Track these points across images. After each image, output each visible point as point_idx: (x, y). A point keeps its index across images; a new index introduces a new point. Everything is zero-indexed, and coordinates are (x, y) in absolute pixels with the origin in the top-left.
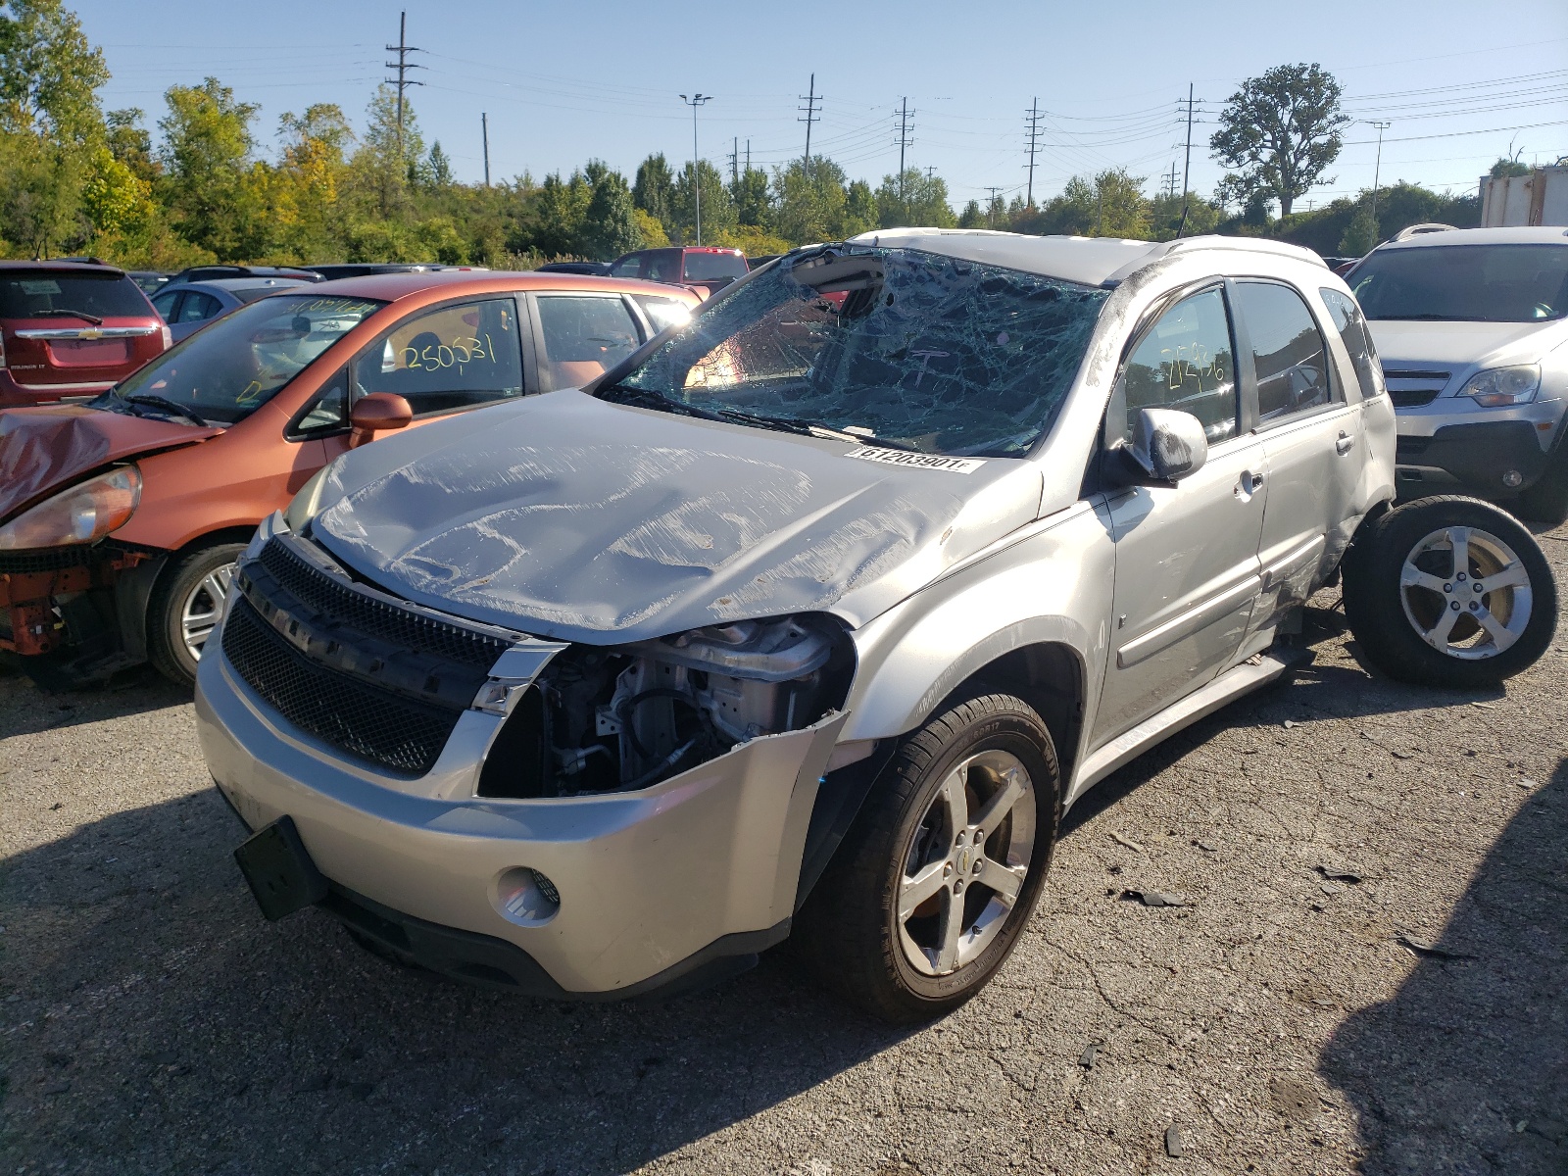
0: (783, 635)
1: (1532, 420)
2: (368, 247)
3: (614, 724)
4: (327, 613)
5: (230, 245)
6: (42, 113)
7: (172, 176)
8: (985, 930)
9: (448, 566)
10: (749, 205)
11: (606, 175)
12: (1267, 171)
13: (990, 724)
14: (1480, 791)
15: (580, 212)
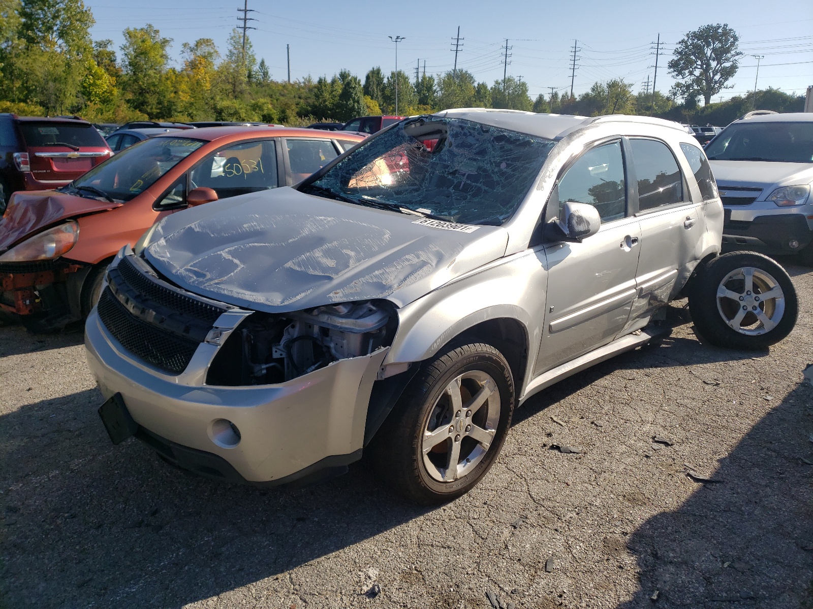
0: (365, 310)
1: (805, 214)
2: (226, 113)
3: (282, 353)
4: (143, 294)
5: (155, 111)
6: (60, 41)
7: (127, 75)
8: (472, 461)
9: (205, 273)
10: (424, 94)
11: (350, 78)
12: (698, 81)
13: (473, 357)
14: (743, 401)
15: (336, 97)
